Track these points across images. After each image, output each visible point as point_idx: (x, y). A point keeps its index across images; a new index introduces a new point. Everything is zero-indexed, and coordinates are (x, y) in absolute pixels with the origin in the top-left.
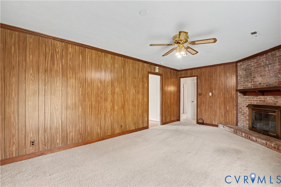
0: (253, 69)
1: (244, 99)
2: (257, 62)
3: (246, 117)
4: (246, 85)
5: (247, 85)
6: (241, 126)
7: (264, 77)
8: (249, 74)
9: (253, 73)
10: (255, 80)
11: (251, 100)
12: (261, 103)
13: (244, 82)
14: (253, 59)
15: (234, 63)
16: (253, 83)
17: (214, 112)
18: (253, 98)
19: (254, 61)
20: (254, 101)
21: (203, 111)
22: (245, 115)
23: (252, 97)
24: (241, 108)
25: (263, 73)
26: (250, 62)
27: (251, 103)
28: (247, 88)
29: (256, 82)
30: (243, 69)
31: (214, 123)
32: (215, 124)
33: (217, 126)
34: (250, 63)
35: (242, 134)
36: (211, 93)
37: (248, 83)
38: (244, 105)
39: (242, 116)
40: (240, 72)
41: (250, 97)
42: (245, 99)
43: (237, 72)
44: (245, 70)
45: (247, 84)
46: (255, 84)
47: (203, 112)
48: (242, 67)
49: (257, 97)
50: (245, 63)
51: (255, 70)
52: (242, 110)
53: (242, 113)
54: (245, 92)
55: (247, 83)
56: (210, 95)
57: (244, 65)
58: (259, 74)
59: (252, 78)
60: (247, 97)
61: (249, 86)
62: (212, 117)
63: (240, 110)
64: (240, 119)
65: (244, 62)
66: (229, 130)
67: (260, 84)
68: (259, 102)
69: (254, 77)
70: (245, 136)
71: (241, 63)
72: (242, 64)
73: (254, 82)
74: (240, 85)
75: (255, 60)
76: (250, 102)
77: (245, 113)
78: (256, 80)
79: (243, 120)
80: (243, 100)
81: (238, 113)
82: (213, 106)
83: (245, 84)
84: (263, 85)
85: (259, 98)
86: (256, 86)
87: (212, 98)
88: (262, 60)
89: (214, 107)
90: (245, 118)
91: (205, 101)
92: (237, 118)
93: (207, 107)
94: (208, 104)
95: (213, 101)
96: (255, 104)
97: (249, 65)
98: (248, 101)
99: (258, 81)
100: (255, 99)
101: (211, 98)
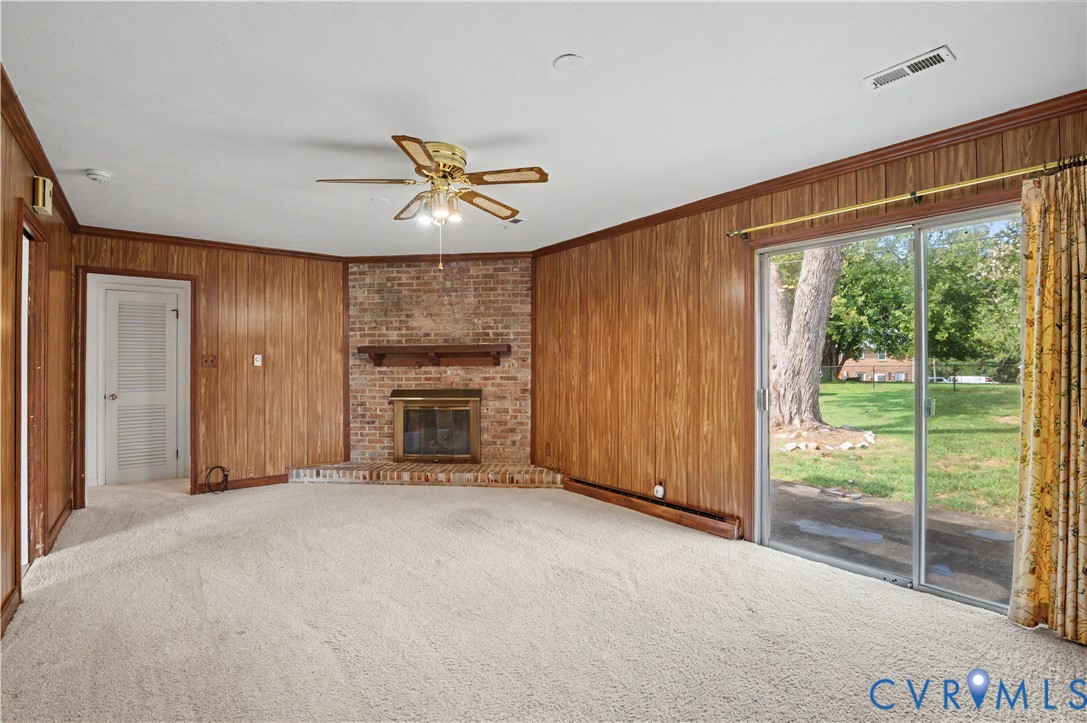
0: (405, 293)
1: (373, 377)
2: (418, 278)
3: (381, 428)
4: (380, 336)
5: (387, 335)
6: (362, 459)
7: (438, 319)
8: (393, 305)
9: (407, 303)
10: (413, 323)
11: (400, 379)
12: (431, 386)
13: (374, 325)
14: (407, 266)
15: (339, 261)
16: (404, 332)
17: (271, 430)
18: (405, 373)
19: (408, 272)
20: (408, 379)
21: (225, 433)
22: (377, 423)
23: (404, 369)
24: (362, 404)
25: (436, 307)
26: (398, 272)
27: (400, 386)
28: (385, 344)
29: (413, 329)
30: (371, 285)
31: (270, 471)
32: (277, 474)
33: (282, 479)
34: (395, 275)
35: (399, 478)
36: (260, 356)
37: (387, 329)
38: (374, 394)
39: (367, 426)
40: (359, 294)
41: (395, 369)
42: (377, 376)
43: (346, 289)
44: (379, 291)
45: (384, 331)
46: (412, 335)
47: (226, 437)
48: (368, 280)
49: (418, 371)
50: (378, 272)
51: (411, 298)
52: (365, 410)
53: (367, 419)
54: (379, 356)
55: (384, 328)
56: (256, 364)
57: (376, 277)
58: (426, 308)
59: (403, 318)
60: (384, 369)
61: (390, 338)
62: (262, 448)
63: (359, 409)
64: (359, 437)
65: (374, 267)
66: (348, 480)
67: (428, 335)
68: (422, 382)
69: (408, 316)
70: (411, 479)
71: (365, 267)
72: (366, 269)
73: (408, 328)
74: (358, 333)
75: (413, 271)
76: (395, 383)
77: (377, 416)
78: (415, 324)
79: (372, 438)
80: (371, 380)
81: (351, 420)
82: (267, 408)
83: (377, 332)
84: (436, 340)
85: (425, 373)
86: (415, 341)
87: (261, 376)
88: (435, 276)
89: (271, 410)
90: (378, 432)
91: (233, 390)
92: (347, 436)
93: (242, 414)
94: (245, 402)
95: (269, 389)
96: (413, 388)
97: (395, 278)
98: (387, 381)
99: (421, 328)
100: (412, 374)
101: (258, 374)
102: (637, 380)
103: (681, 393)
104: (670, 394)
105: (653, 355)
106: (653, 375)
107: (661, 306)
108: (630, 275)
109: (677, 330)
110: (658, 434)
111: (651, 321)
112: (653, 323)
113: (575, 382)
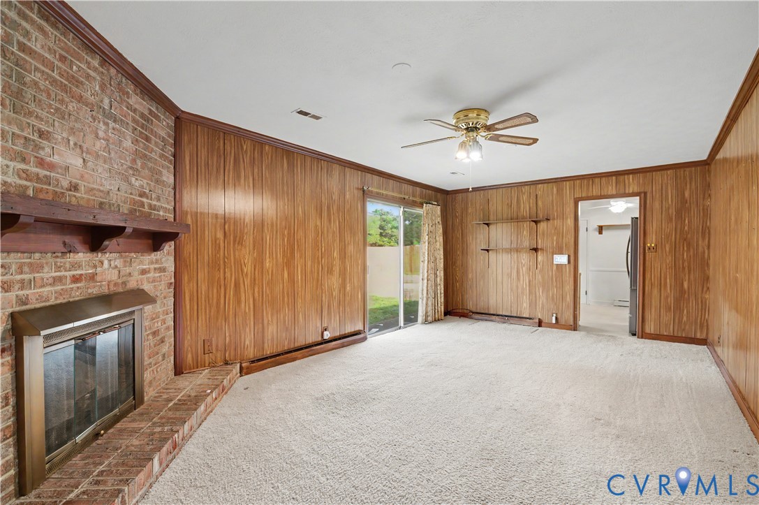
102: (309, 263)
103: (337, 269)
104: (330, 271)
105: (320, 246)
106: (320, 259)
107: (325, 214)
108: (303, 186)
109: (334, 232)
110: (324, 298)
111: (319, 223)
112: (320, 225)
113: (248, 269)
